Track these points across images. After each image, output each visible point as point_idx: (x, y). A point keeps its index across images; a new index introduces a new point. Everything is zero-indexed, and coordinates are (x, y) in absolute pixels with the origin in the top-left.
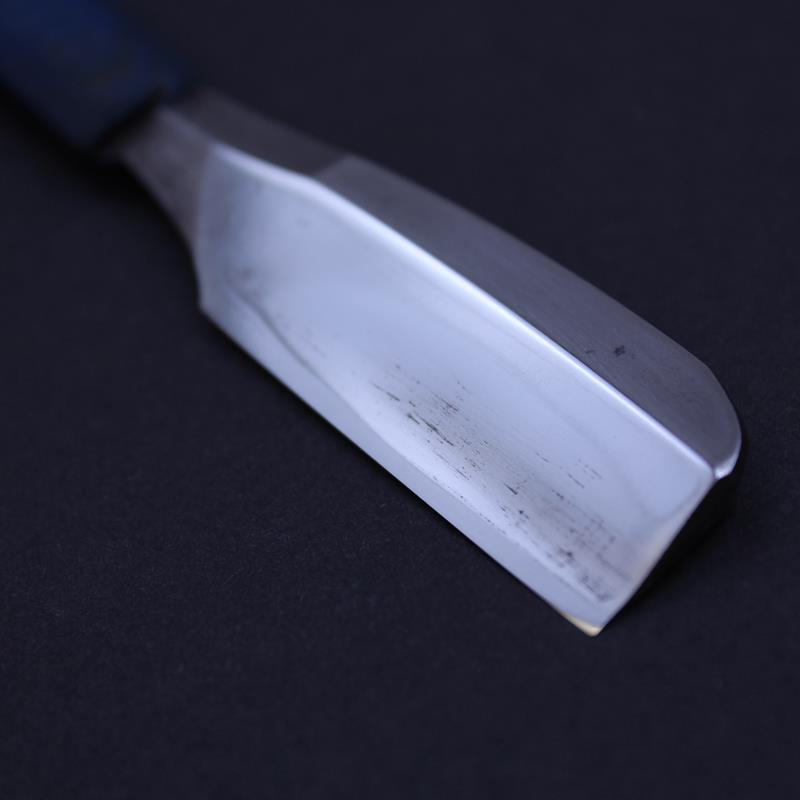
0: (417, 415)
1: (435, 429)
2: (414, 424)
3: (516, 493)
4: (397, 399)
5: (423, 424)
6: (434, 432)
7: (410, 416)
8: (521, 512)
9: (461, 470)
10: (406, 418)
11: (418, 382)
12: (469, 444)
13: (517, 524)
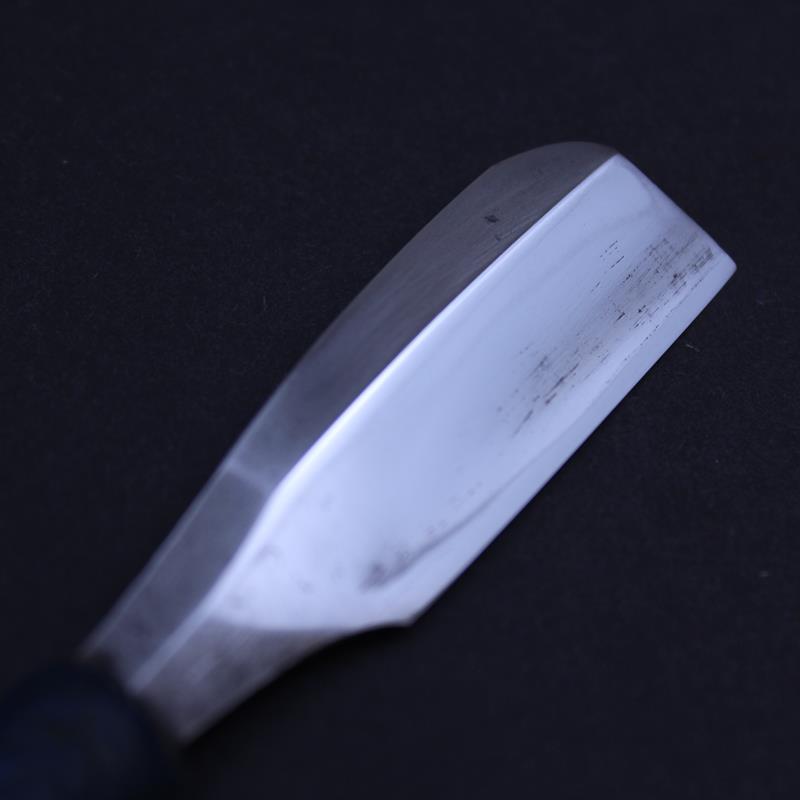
0: (547, 395)
1: (562, 380)
2: (556, 398)
3: (624, 314)
4: (531, 413)
5: (556, 390)
6: (565, 380)
7: (548, 402)
8: (640, 311)
9: (600, 359)
10: (549, 405)
11: (517, 391)
12: (577, 351)
13: (650, 316)
